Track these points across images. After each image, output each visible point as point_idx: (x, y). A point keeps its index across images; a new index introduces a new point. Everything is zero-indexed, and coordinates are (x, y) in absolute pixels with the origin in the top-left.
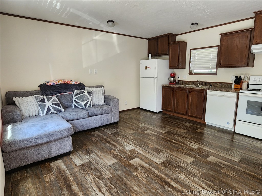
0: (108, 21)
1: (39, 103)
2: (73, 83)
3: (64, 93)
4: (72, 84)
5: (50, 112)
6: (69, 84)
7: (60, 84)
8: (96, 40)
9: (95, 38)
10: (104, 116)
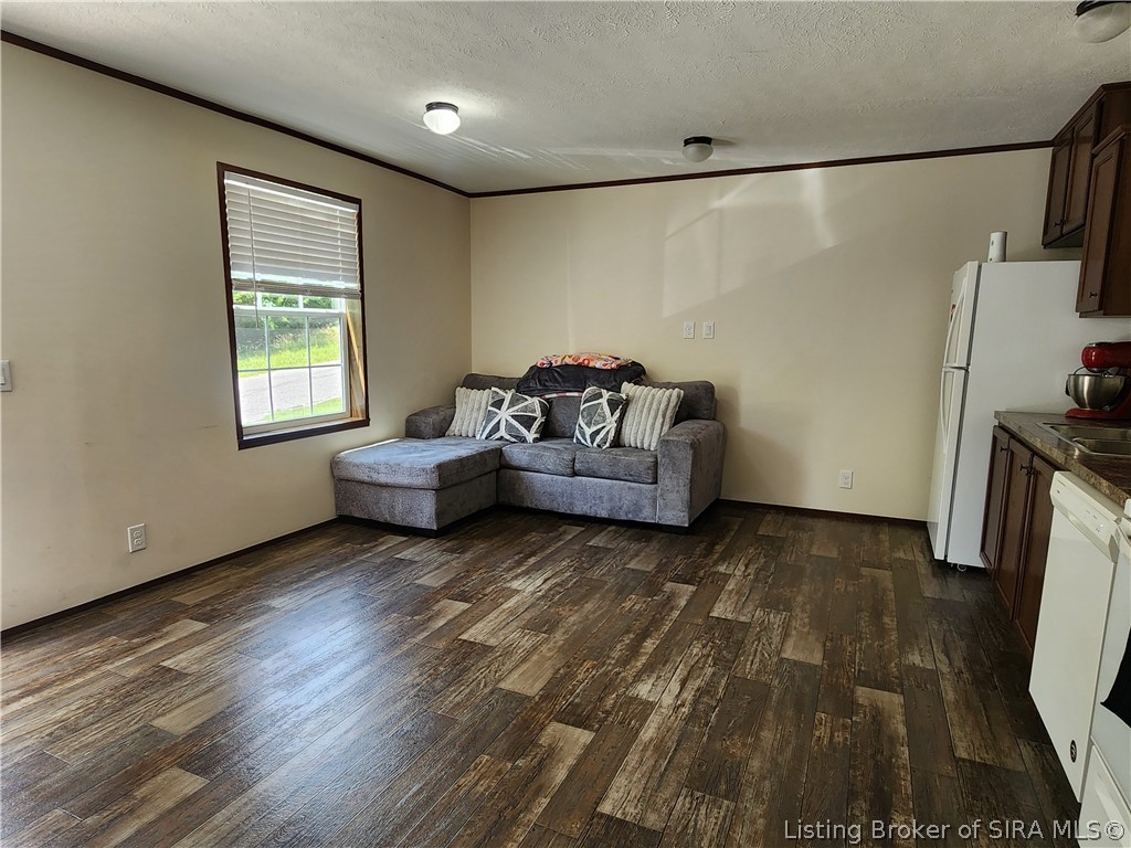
0: (687, 142)
1: (490, 408)
2: (598, 365)
3: (568, 394)
4: (594, 368)
5: (497, 435)
6: (587, 367)
7: (567, 365)
8: (721, 211)
9: (716, 204)
10: (626, 487)
